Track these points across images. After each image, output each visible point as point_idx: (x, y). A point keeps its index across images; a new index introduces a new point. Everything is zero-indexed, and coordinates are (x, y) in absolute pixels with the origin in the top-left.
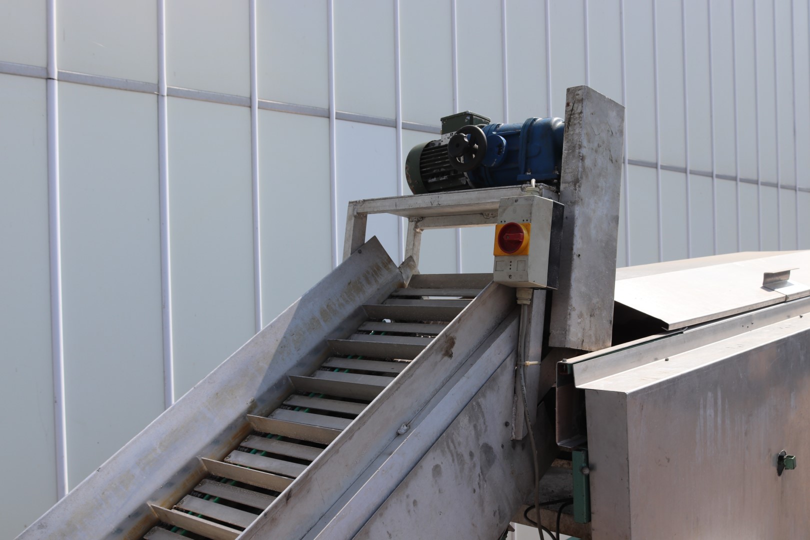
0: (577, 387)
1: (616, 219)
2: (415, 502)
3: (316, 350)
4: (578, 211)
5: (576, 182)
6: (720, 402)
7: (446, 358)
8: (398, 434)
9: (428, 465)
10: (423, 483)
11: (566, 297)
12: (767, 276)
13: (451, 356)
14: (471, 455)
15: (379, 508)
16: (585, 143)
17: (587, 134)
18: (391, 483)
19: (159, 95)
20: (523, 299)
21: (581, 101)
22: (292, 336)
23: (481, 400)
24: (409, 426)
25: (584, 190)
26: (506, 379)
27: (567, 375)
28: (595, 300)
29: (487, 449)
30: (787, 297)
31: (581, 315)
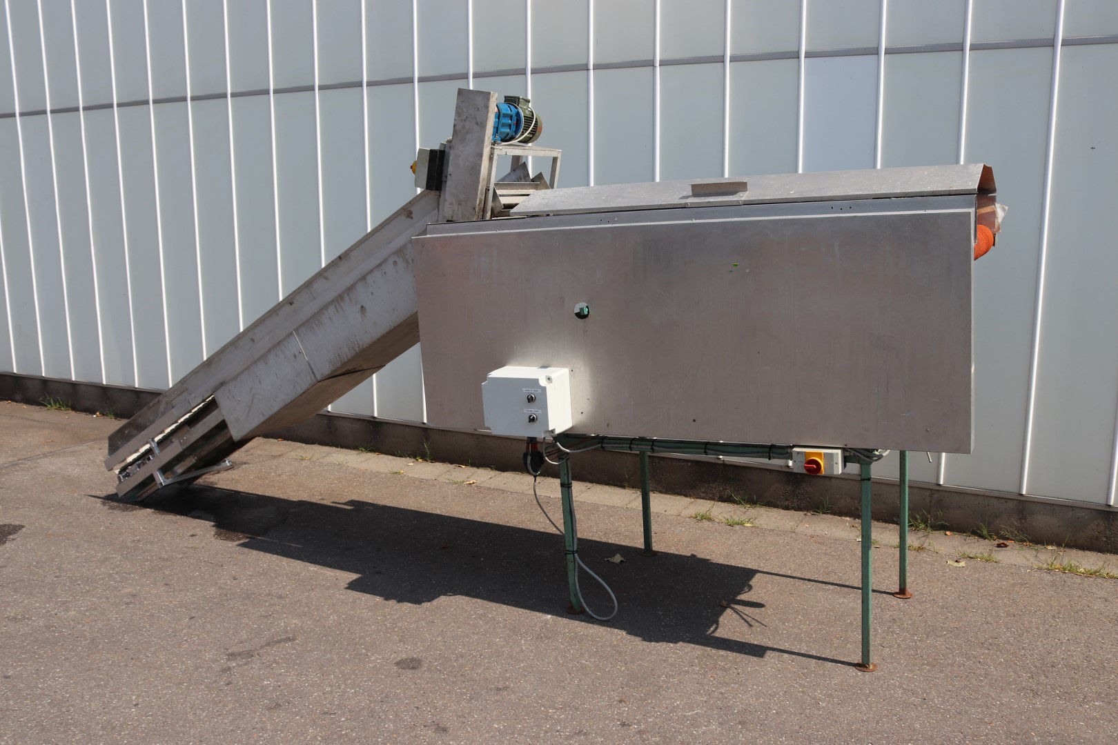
1: (481, 155)
2: (385, 273)
7: (409, 219)
9: (391, 260)
10: (389, 267)
13: (412, 218)
15: (371, 271)
18: (377, 263)
28: (462, 197)
31: (451, 204)
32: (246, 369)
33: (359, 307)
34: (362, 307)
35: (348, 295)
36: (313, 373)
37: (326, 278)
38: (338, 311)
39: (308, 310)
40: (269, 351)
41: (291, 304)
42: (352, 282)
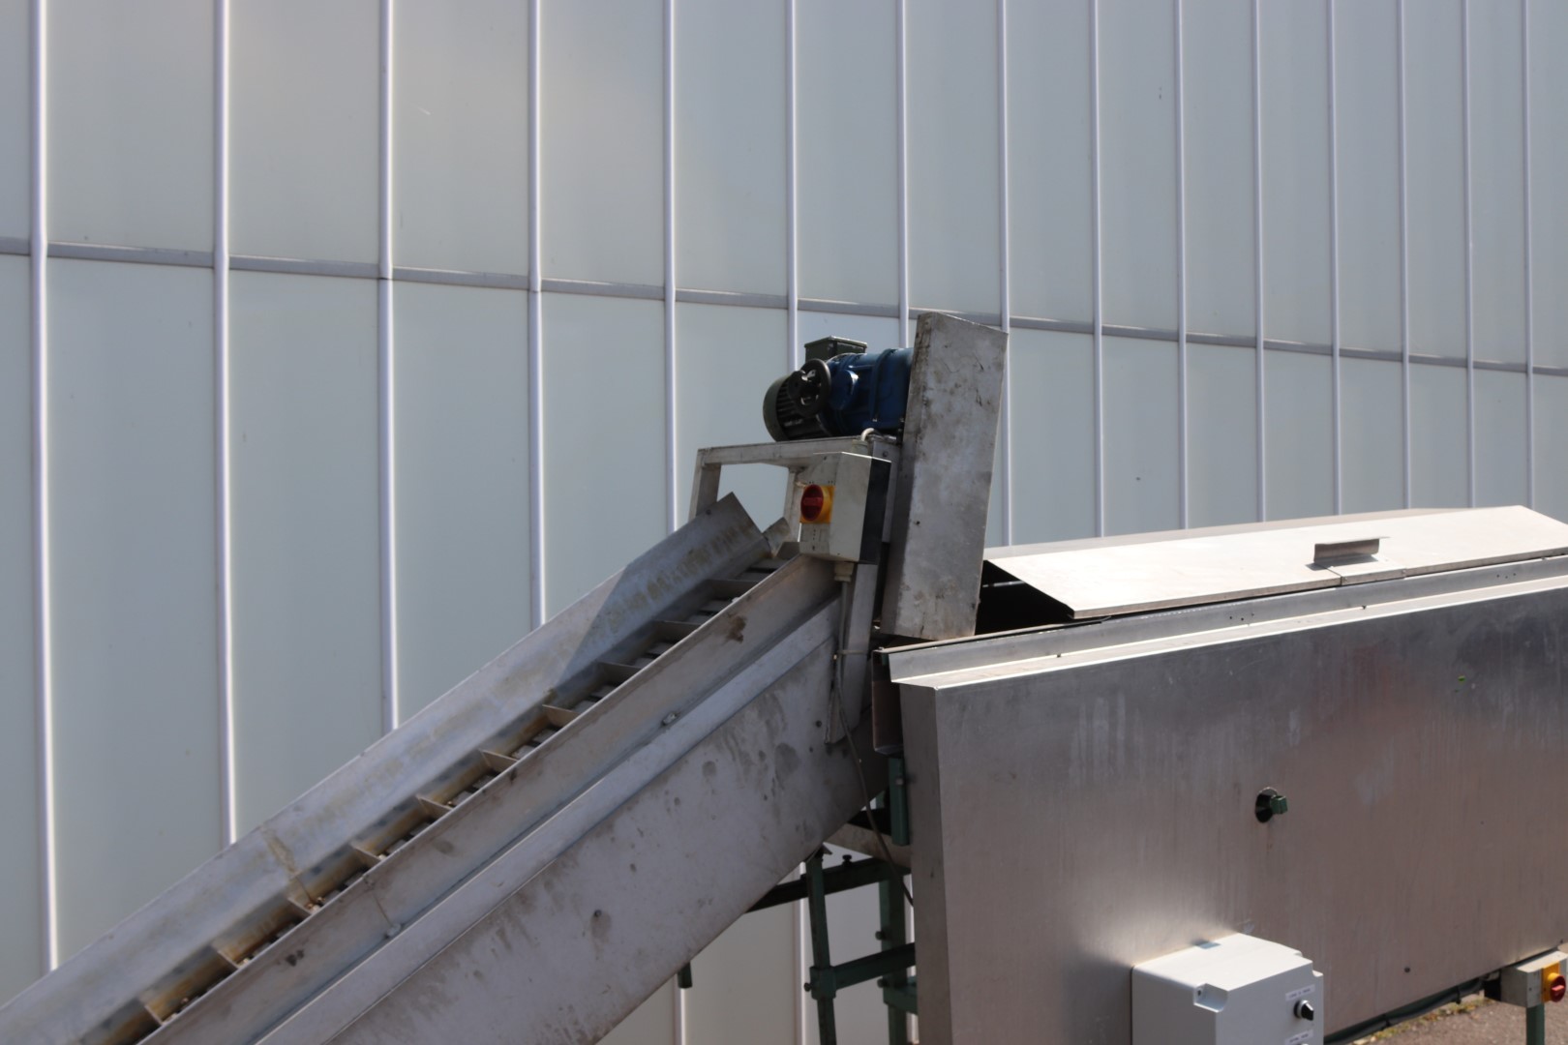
0: (893, 681)
1: (987, 477)
2: (677, 801)
3: (640, 633)
4: (919, 468)
5: (918, 432)
6: (1122, 712)
7: (732, 642)
8: (664, 725)
9: (697, 760)
10: (689, 782)
11: (899, 573)
12: (1319, 548)
13: (740, 639)
14: (762, 755)
15: (629, 802)
16: (931, 382)
17: (936, 373)
18: (647, 775)
19: (529, 290)
20: (843, 576)
21: (929, 331)
22: (609, 614)
23: (779, 693)
24: (678, 715)
25: (928, 443)
26: (819, 670)
27: (881, 667)
28: (945, 578)
29: (785, 751)
30: (1342, 579)
31: (920, 596)
33: (588, 915)
34: (597, 914)
35: (548, 885)
37: (447, 849)
38: (508, 946)
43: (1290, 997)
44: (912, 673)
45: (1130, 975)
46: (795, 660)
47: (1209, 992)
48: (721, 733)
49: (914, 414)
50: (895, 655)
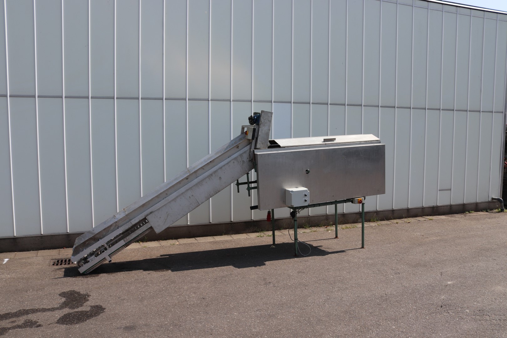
0: (255, 153)
1: (269, 130)
2: (230, 166)
4: (260, 129)
5: (260, 124)
9: (232, 162)
10: (231, 164)
11: (257, 141)
12: (324, 139)
13: (238, 148)
14: (240, 161)
15: (224, 165)
16: (262, 119)
17: (263, 117)
18: (226, 163)
19: (230, 101)
20: (251, 141)
23: (243, 155)
25: (261, 126)
26: (248, 152)
28: (263, 142)
29: (243, 161)
30: (326, 143)
31: (260, 144)
32: (165, 205)
33: (219, 177)
35: (214, 174)
36: (198, 202)
37: (203, 169)
38: (210, 179)
39: (196, 181)
40: (177, 197)
41: (187, 179)
42: (216, 170)
43: (304, 193)
44: (258, 153)
45: (285, 190)
46: (245, 151)
47: (292, 191)
48: (235, 159)
49: (260, 122)
50: (255, 151)
